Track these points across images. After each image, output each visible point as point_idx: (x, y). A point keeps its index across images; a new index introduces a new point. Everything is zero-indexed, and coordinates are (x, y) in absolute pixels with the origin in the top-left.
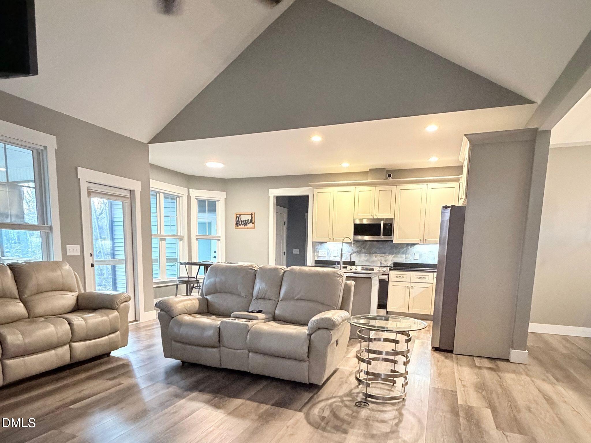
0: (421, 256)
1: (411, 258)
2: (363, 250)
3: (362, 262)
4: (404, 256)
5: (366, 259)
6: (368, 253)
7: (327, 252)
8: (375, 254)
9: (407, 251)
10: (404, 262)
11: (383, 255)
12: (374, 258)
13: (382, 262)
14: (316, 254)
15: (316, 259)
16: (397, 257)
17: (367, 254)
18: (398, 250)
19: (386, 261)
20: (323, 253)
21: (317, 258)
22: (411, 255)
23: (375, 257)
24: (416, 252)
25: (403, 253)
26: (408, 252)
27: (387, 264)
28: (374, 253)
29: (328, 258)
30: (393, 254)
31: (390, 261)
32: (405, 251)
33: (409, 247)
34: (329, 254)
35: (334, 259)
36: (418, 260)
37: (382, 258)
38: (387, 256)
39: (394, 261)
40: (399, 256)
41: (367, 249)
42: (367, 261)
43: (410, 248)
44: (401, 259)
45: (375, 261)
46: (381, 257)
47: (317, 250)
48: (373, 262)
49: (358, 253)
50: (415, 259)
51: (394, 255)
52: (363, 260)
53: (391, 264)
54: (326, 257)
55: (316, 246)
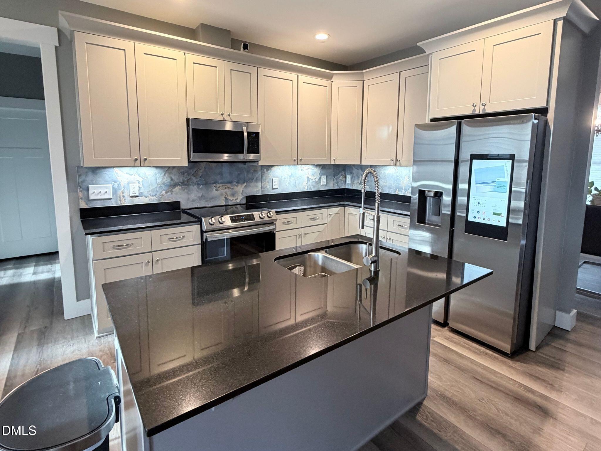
0: (280, 182)
1: (268, 187)
2: (194, 180)
3: (193, 201)
4: (259, 184)
5: (200, 195)
6: (202, 185)
7: (113, 188)
8: (215, 185)
9: (262, 177)
10: (260, 193)
11: (229, 185)
12: (215, 193)
13: (229, 198)
14: (80, 195)
15: (83, 205)
16: (249, 186)
17: (201, 187)
18: (250, 176)
19: (233, 195)
20: (103, 191)
21: (87, 204)
22: (268, 182)
23: (216, 190)
24: (274, 177)
25: (257, 180)
26: (264, 178)
27: (236, 199)
28: (214, 183)
29: (116, 202)
30: (244, 183)
31: (241, 195)
32: (260, 177)
33: (265, 170)
34: (120, 192)
35: (133, 201)
36: (277, 188)
37: (227, 190)
38: (236, 187)
39: (245, 193)
40: (252, 184)
41: (200, 177)
42: (200, 198)
43: (267, 171)
44: (256, 190)
45: (216, 197)
46: (226, 188)
47: (85, 184)
48: (213, 198)
49: (186, 185)
50: (274, 187)
51: (244, 185)
52: (195, 198)
53: (242, 199)
54: (110, 199)
55: (79, 176)
